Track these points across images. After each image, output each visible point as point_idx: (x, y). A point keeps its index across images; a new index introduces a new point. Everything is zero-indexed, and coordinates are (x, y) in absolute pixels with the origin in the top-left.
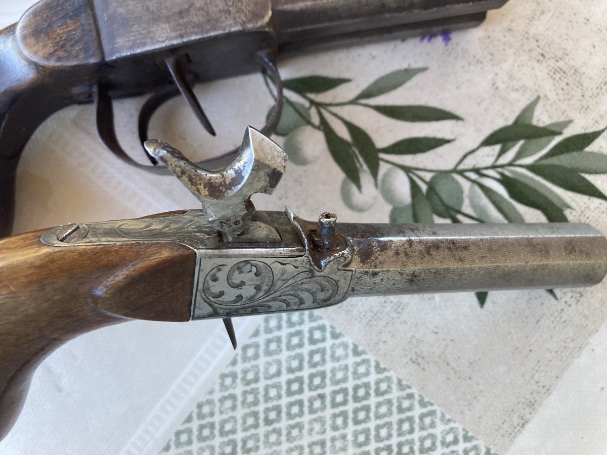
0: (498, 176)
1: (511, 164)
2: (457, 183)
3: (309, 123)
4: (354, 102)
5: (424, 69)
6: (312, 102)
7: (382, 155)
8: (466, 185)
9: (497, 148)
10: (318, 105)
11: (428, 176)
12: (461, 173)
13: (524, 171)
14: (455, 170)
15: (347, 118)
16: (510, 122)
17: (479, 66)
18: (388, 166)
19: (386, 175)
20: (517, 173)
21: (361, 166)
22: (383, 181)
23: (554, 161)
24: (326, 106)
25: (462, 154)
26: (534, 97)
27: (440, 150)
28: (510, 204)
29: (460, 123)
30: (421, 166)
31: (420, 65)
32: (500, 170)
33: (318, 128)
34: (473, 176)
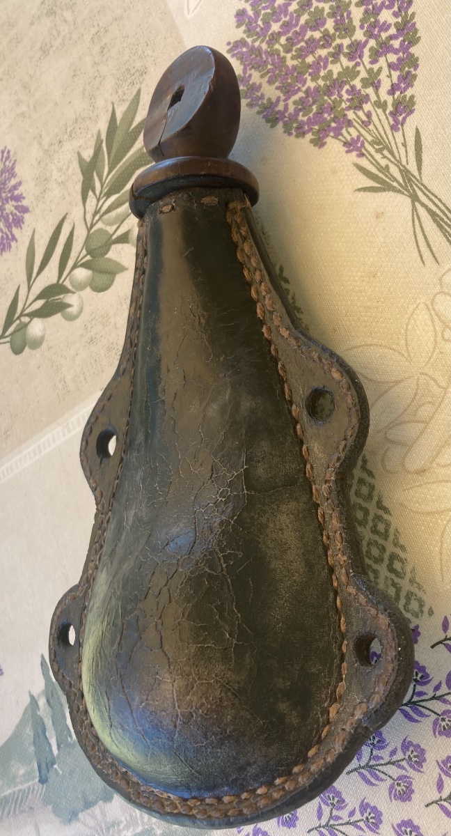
0: (105, 198)
1: (102, 186)
2: (96, 231)
3: (26, 325)
4: (29, 288)
5: (34, 232)
6: (19, 318)
7: (61, 282)
8: (100, 225)
9: (90, 193)
10: (21, 315)
11: (84, 252)
12: (92, 226)
13: (110, 176)
14: (89, 230)
15: (35, 296)
16: (81, 177)
17: (47, 191)
18: (68, 278)
19: (71, 283)
20: (109, 182)
21: (59, 299)
22: (73, 286)
23: (114, 151)
24: (23, 310)
25: (83, 222)
26: (76, 155)
27: (75, 238)
28: (123, 193)
29: (68, 217)
30: (77, 255)
31: (30, 234)
32: (102, 195)
33: (31, 320)
34: (97, 218)
